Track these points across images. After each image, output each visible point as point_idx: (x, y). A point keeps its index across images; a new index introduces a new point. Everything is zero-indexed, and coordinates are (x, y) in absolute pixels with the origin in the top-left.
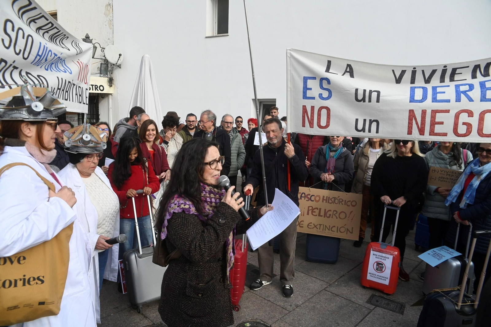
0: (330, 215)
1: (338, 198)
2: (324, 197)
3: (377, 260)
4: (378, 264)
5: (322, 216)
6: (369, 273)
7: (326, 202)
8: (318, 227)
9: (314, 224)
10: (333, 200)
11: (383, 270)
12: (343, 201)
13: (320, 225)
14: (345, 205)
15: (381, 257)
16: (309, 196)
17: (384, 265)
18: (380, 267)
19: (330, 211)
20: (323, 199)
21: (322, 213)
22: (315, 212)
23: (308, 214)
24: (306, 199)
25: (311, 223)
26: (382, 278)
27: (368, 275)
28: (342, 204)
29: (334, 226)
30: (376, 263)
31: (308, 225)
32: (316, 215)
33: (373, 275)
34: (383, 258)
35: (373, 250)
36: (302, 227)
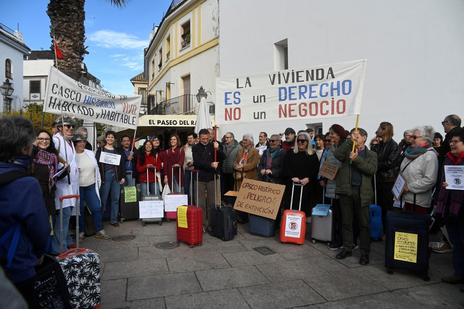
0: (261, 199)
1: (269, 188)
2: (260, 186)
3: (291, 221)
4: (292, 224)
5: (256, 200)
6: (286, 232)
7: (260, 190)
8: (252, 207)
9: (249, 205)
10: (265, 189)
11: (296, 228)
12: (271, 190)
13: (253, 206)
14: (272, 193)
15: (294, 219)
16: (251, 186)
17: (296, 224)
18: (294, 226)
19: (262, 196)
20: (259, 188)
21: (256, 198)
22: (252, 197)
23: (247, 198)
24: (249, 187)
25: (248, 204)
26: (295, 233)
27: (286, 233)
28: (271, 192)
29: (262, 208)
30: (291, 224)
31: (246, 206)
32: (252, 199)
33: (289, 233)
34: (295, 219)
35: (288, 215)
36: (242, 207)
